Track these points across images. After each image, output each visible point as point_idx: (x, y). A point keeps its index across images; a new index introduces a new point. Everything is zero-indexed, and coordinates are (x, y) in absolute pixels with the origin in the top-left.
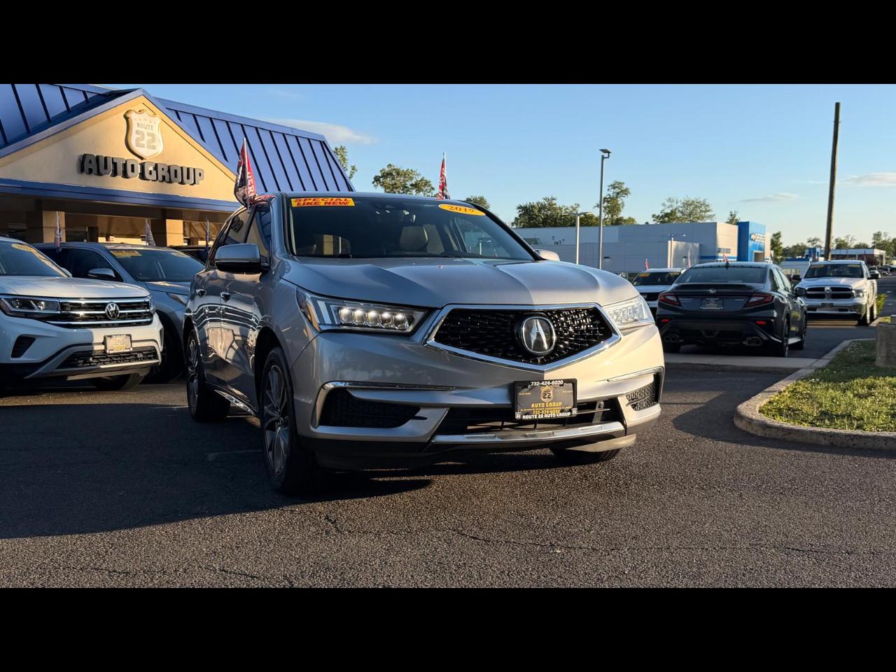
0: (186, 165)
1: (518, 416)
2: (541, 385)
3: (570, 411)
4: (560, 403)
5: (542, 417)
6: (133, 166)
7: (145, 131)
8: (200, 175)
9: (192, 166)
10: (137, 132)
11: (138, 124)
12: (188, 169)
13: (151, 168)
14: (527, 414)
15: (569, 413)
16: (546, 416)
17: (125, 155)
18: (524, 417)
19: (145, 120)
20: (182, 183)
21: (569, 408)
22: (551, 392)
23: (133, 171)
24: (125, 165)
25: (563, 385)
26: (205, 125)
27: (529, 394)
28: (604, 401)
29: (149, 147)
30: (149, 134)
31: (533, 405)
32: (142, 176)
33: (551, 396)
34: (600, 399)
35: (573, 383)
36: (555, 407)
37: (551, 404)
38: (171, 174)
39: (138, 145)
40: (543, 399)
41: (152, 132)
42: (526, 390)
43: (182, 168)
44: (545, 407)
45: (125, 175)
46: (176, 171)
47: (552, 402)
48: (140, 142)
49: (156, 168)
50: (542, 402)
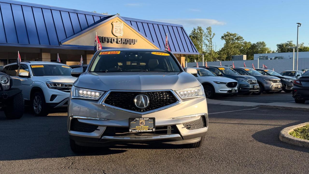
0: (131, 38)
1: (130, 130)
2: (140, 120)
3: (152, 129)
4: (148, 127)
5: (140, 131)
6: (114, 39)
7: (118, 28)
8: (136, 41)
9: (133, 39)
10: (115, 29)
11: (116, 26)
12: (132, 40)
13: (120, 40)
14: (134, 130)
15: (152, 130)
16: (142, 131)
17: (112, 36)
18: (133, 131)
19: (118, 24)
20: (130, 44)
21: (151, 128)
22: (144, 122)
23: (114, 41)
24: (111, 39)
25: (149, 120)
26: (140, 25)
27: (135, 123)
28: (171, 126)
29: (119, 33)
30: (119, 29)
31: (136, 127)
32: (117, 42)
33: (144, 124)
34: (169, 125)
35: (154, 119)
36: (146, 128)
37: (144, 127)
38: (126, 41)
39: (116, 33)
40: (140, 125)
41: (120, 28)
42: (133, 121)
44: (141, 128)
45: (111, 42)
46: (128, 40)
47: (144, 126)
48: (116, 32)
49: (121, 40)
50: (140, 126)
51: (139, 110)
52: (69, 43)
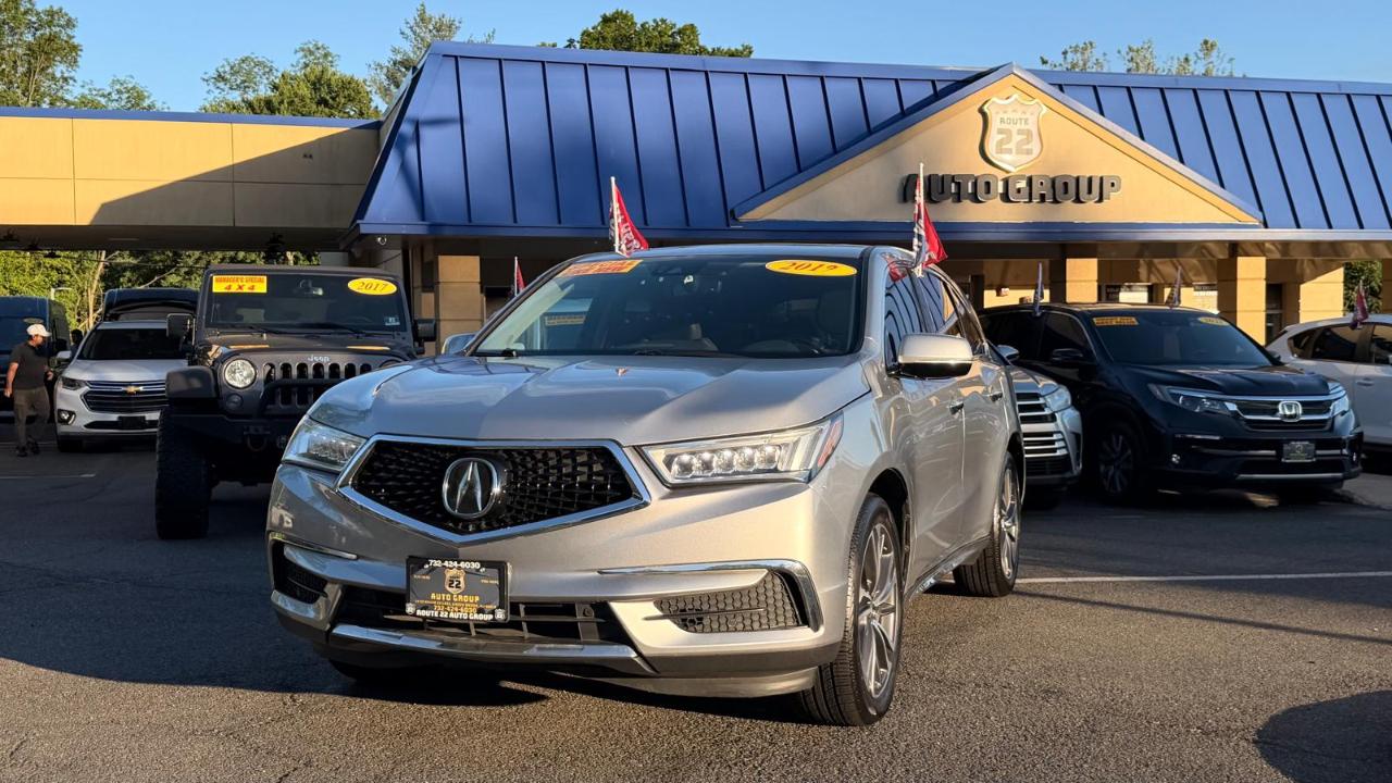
0: (1085, 173)
1: (410, 609)
2: (446, 567)
3: (493, 612)
4: (477, 599)
5: (446, 616)
6: (988, 184)
7: (1014, 129)
8: (1113, 185)
9: (1096, 173)
10: (1000, 131)
11: (1002, 121)
12: (1090, 180)
13: (1023, 184)
14: (425, 608)
15: (491, 617)
16: (452, 615)
17: (980, 169)
18: (419, 613)
19: (1014, 111)
20: (1078, 200)
21: (491, 607)
22: (462, 580)
23: (988, 191)
24: (975, 185)
25: (478, 570)
27: (428, 577)
28: (592, 605)
29: (1019, 151)
30: (1020, 132)
31: (433, 596)
32: (1006, 197)
33: (462, 585)
34: (583, 601)
35: (499, 567)
36: (468, 602)
37: (461, 597)
38: (1062, 189)
39: (1000, 151)
40: (448, 589)
41: (1027, 127)
42: (422, 571)
43: (1077, 179)
44: (452, 601)
45: (975, 199)
46: (1066, 184)
47: (463, 594)
48: (1004, 147)
49: (1030, 181)
50: (448, 592)
51: (458, 525)
52: (770, 213)
